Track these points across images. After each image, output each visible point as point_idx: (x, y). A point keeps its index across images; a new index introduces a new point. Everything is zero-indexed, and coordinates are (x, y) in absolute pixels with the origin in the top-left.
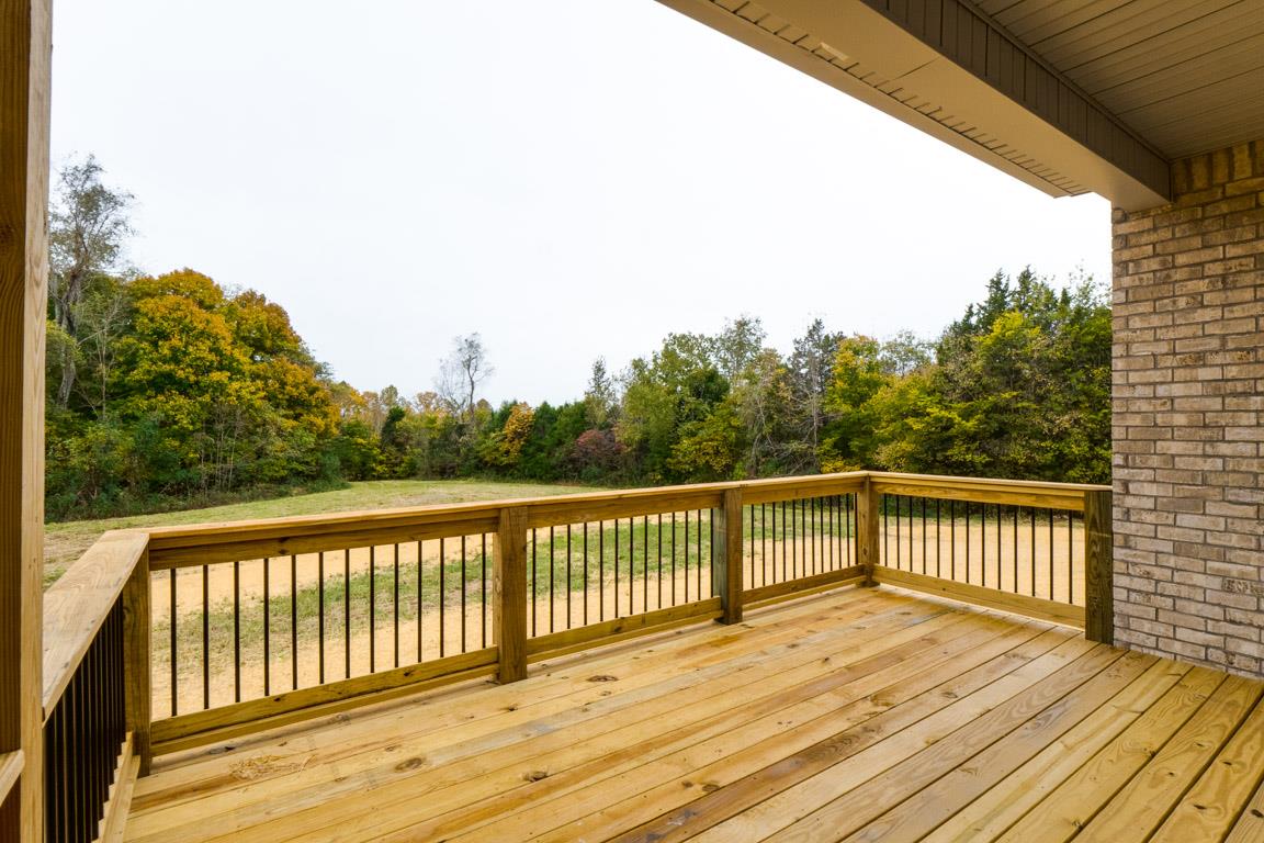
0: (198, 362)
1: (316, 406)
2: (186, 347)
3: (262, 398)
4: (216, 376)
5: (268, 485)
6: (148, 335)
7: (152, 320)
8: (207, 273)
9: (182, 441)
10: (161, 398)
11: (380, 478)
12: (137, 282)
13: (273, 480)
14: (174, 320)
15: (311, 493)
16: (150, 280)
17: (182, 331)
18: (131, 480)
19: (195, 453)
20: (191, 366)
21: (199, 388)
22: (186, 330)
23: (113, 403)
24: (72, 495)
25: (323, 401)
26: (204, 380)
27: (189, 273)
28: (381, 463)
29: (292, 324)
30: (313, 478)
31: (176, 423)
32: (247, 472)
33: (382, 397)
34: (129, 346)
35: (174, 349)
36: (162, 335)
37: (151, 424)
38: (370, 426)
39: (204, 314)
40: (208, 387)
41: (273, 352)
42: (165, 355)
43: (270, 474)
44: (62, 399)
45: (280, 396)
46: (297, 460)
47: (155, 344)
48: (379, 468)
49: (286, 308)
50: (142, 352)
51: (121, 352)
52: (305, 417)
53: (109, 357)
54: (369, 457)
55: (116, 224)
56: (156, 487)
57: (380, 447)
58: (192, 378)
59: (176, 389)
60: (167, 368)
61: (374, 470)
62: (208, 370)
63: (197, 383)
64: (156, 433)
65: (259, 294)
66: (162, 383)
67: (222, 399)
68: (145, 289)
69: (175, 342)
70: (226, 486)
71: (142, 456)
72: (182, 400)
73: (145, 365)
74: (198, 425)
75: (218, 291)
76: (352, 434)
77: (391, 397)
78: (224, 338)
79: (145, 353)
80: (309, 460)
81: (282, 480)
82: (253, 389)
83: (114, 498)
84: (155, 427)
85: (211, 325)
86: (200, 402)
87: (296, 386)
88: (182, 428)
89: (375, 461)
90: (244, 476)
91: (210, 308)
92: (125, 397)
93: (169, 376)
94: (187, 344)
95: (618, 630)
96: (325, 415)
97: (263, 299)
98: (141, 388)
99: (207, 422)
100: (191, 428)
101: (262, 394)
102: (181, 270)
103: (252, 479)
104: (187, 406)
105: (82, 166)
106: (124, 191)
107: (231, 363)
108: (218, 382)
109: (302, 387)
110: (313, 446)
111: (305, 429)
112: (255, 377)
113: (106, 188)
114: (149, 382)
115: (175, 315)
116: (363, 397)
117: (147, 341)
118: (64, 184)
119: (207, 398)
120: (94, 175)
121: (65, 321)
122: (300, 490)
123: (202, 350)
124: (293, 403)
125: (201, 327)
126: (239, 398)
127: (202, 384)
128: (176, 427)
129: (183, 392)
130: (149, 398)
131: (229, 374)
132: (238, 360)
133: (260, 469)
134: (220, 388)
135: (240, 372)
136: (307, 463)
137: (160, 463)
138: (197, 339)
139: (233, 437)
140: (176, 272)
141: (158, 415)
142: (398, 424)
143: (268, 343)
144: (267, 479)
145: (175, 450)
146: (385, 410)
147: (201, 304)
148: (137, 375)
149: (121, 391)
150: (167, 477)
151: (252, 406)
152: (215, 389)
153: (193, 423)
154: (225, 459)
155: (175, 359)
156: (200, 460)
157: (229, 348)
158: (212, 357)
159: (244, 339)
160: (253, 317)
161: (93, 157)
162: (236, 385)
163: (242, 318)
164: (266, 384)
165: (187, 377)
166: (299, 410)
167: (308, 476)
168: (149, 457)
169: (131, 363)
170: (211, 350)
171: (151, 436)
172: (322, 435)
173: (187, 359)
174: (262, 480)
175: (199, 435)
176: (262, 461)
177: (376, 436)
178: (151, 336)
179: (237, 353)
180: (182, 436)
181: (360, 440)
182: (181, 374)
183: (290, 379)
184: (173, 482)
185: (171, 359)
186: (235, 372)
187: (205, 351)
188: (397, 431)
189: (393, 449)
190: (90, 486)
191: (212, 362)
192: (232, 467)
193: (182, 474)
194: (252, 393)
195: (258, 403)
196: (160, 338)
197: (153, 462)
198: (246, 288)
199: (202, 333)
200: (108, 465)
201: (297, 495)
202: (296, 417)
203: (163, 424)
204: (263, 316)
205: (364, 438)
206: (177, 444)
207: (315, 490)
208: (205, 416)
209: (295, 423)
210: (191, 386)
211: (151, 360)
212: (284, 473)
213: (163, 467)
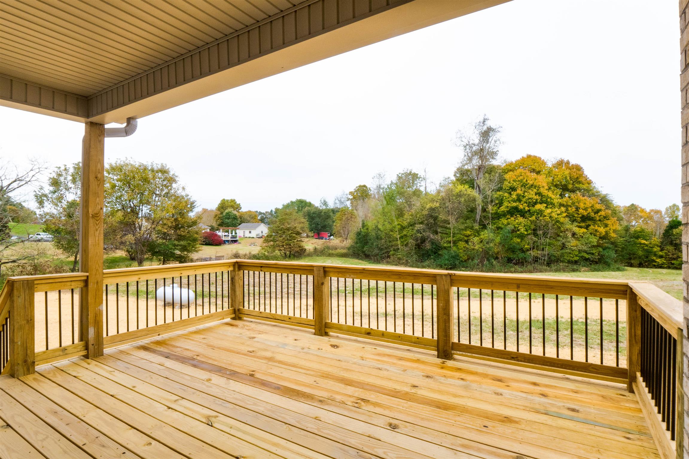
0: (530, 200)
1: (600, 220)
2: (524, 193)
3: (564, 217)
4: (538, 207)
5: (567, 264)
6: (508, 190)
7: (509, 183)
8: (538, 155)
9: (522, 239)
10: (512, 219)
11: (660, 267)
12: (506, 165)
13: (569, 262)
14: (519, 181)
15: (593, 271)
16: (511, 163)
17: (522, 186)
18: (499, 256)
19: (527, 245)
20: (526, 203)
21: (530, 213)
22: (524, 185)
23: (494, 222)
24: (476, 261)
25: (605, 217)
26: (533, 209)
27: (529, 156)
28: (661, 257)
29: (586, 173)
30: (596, 263)
31: (519, 230)
32: (555, 256)
33: (666, 213)
34: (500, 196)
35: (518, 195)
36: (513, 189)
37: (507, 231)
38: (652, 232)
39: (534, 175)
40: (534, 212)
41: (573, 191)
42: (514, 199)
43: (568, 258)
44: (477, 221)
45: (576, 215)
46: (585, 252)
47: (510, 194)
48: (658, 260)
49: (582, 166)
50: (505, 198)
51: (497, 198)
52: (592, 227)
53: (492, 201)
54: (651, 252)
55: (495, 141)
56: (510, 260)
57: (660, 247)
58: (527, 208)
59: (519, 215)
60: (515, 204)
61: (654, 261)
62: (536, 203)
63: (529, 211)
64: (510, 235)
65: (565, 160)
66: (514, 212)
67: (541, 218)
68: (510, 168)
69: (519, 191)
70: (544, 263)
71: (504, 246)
72: (521, 219)
73: (506, 204)
74: (530, 232)
75: (544, 163)
76: (638, 237)
77: (674, 212)
78: (543, 187)
79: (506, 198)
80: (594, 252)
81: (576, 262)
82: (559, 212)
83: (492, 264)
84: (509, 232)
85: (537, 181)
86: (530, 220)
87: (586, 209)
88: (521, 233)
89: (655, 255)
90: (553, 258)
91: (538, 173)
92: (498, 219)
93: (516, 208)
94: (525, 192)
95: (369, 334)
96: (606, 226)
97: (568, 162)
98: (504, 215)
99: (534, 230)
100: (526, 233)
101: (564, 215)
102: (525, 156)
103: (558, 260)
104: (524, 222)
105: (482, 120)
106: (498, 126)
107: (547, 199)
108: (539, 209)
109: (590, 210)
110: (595, 244)
111: (591, 234)
112: (561, 205)
113: (492, 127)
114: (507, 211)
115: (519, 179)
116: (650, 213)
117: (507, 193)
118: (476, 130)
119: (534, 218)
120: (486, 123)
121: (478, 188)
122: (587, 269)
123: (531, 194)
124: (584, 219)
125: (531, 183)
126: (551, 217)
127: (531, 211)
128: (518, 232)
129: (523, 216)
130: (508, 219)
131: (545, 205)
132: (550, 198)
133: (562, 255)
134: (540, 212)
135: (552, 204)
136: (593, 254)
137: (512, 250)
138: (529, 189)
139: (547, 238)
140: (523, 157)
141: (511, 227)
142: (675, 231)
143: (570, 186)
144: (566, 261)
145: (518, 244)
146: (667, 220)
147: (533, 171)
148: (503, 208)
149: (497, 216)
150: (515, 256)
151: (558, 221)
152: (538, 214)
153: (527, 231)
154: (543, 250)
155: (519, 200)
156: (530, 249)
157: (546, 192)
158: (537, 197)
159: (556, 186)
160: (562, 174)
161: (485, 115)
162: (549, 211)
163: (555, 175)
164: (567, 210)
165: (524, 208)
166: (589, 222)
167: (592, 261)
168: (506, 246)
169: (501, 204)
170: (536, 194)
171: (507, 237)
172: (604, 237)
173: (524, 200)
174: (563, 262)
175: (530, 237)
176: (563, 251)
177: (656, 240)
178: (509, 190)
179: (550, 194)
180: (522, 237)
181: (643, 241)
182: (521, 207)
183: (582, 205)
184: (517, 259)
185: (517, 200)
186: (549, 203)
187: (533, 194)
188: (674, 235)
189: (670, 248)
190: (482, 258)
191: (537, 200)
192: (546, 253)
193: (521, 255)
194: (558, 215)
195: (562, 220)
196: (512, 191)
197: (509, 249)
198: (559, 158)
199: (532, 185)
200: (489, 249)
201: (584, 271)
202: (587, 227)
203: (513, 231)
204: (567, 172)
205: (646, 240)
206: (519, 240)
207: (595, 270)
208: (533, 227)
209: (585, 230)
210: (526, 212)
211: (508, 201)
212: (576, 258)
213: (513, 251)
